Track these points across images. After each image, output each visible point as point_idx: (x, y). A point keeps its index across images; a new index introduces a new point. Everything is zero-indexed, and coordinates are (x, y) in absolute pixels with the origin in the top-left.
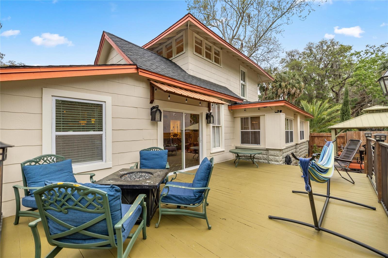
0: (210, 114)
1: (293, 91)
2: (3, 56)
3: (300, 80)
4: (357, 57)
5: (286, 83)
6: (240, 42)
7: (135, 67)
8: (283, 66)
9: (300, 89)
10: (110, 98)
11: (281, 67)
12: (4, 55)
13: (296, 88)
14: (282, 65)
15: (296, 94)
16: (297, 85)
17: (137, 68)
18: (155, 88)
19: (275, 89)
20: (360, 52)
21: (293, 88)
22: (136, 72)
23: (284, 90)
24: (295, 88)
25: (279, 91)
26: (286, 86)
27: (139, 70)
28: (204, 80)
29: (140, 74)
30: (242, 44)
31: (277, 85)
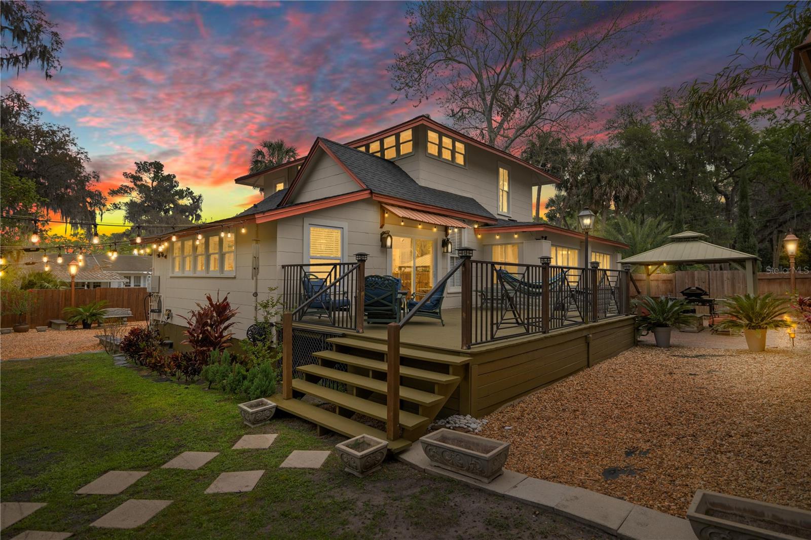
0: (448, 240)
1: (624, 193)
2: (39, 116)
3: (639, 169)
4: (769, 119)
5: (610, 175)
6: (513, 93)
7: (369, 192)
8: (610, 135)
9: (638, 188)
10: (347, 224)
11: (608, 137)
12: (42, 114)
13: (630, 186)
14: (609, 133)
15: (630, 197)
16: (632, 179)
17: (371, 193)
18: (386, 211)
19: (588, 187)
20: (776, 109)
21: (623, 186)
22: (370, 196)
23: (606, 189)
24: (627, 186)
25: (595, 191)
26: (610, 180)
27: (374, 195)
28: (440, 191)
29: (374, 198)
30: (517, 96)
31: (592, 178)
